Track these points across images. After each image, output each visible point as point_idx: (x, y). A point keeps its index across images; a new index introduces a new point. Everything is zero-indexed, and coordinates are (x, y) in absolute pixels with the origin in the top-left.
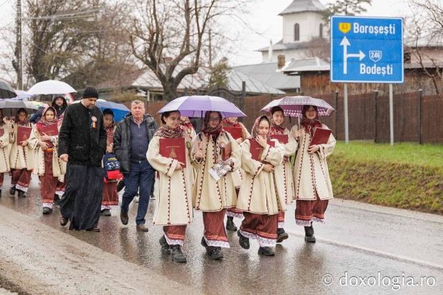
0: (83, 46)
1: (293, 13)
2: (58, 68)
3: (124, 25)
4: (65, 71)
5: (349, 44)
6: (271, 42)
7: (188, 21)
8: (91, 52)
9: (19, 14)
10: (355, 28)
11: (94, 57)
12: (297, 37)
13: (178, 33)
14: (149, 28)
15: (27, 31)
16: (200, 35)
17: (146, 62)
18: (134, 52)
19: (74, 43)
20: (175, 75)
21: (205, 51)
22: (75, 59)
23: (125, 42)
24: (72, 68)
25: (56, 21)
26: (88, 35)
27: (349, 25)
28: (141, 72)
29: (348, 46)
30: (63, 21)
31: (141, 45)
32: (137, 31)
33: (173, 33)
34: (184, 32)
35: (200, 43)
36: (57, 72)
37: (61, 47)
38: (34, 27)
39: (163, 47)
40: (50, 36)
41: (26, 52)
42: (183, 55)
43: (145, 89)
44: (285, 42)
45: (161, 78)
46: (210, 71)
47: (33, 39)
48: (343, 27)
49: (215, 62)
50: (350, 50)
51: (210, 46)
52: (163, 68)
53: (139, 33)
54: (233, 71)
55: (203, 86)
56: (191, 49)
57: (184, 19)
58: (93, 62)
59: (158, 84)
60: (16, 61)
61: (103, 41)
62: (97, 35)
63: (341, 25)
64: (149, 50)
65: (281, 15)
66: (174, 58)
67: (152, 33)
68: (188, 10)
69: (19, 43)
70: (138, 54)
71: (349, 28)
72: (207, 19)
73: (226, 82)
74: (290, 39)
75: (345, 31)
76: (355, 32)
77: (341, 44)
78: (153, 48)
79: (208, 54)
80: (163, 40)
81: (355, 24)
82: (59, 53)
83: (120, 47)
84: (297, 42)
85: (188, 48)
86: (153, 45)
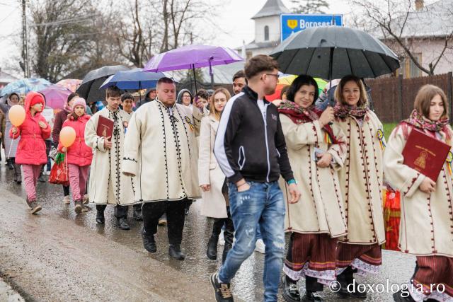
1: (263, 17)
2: (60, 68)
4: (66, 70)
6: (244, 43)
9: (24, 22)
10: (301, 24)
11: (93, 58)
12: (267, 36)
15: (33, 36)
16: (176, 35)
17: (131, 60)
18: (121, 52)
22: (74, 59)
24: (71, 67)
27: (296, 22)
30: (63, 27)
32: (123, 34)
35: (176, 43)
36: (59, 72)
37: (62, 49)
38: (39, 32)
40: (53, 40)
41: (33, 54)
44: (257, 42)
47: (38, 42)
48: (291, 24)
53: (125, 36)
55: (182, 79)
56: (169, 47)
57: (163, 23)
58: (90, 62)
60: (23, 62)
61: (100, 44)
62: (94, 38)
63: (289, 21)
64: (134, 49)
65: (253, 19)
67: (136, 34)
68: (166, 14)
69: (25, 46)
70: (124, 53)
71: (296, 25)
72: (181, 21)
74: (261, 39)
75: (293, 27)
76: (301, 27)
78: (136, 48)
81: (301, 20)
82: (60, 55)
84: (267, 41)
85: (167, 46)
86: (137, 45)
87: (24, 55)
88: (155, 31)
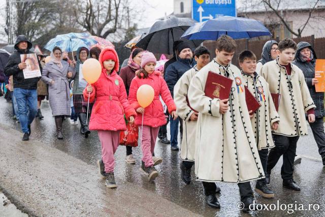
2: (34, 33)
4: (38, 34)
5: (203, 11)
6: (166, 14)
8: (54, 22)
10: (206, 1)
11: (57, 25)
12: (182, 10)
15: (14, 10)
16: (117, 9)
17: (85, 27)
18: (77, 21)
19: (42, 17)
20: (102, 34)
22: (44, 26)
24: (42, 32)
29: (202, 12)
31: (82, 18)
32: (79, 8)
36: (33, 35)
37: (35, 19)
38: (18, 6)
39: (94, 16)
40: (28, 14)
41: (14, 23)
42: (107, 22)
44: (175, 13)
46: (125, 31)
47: (18, 14)
48: (199, 1)
50: (204, 14)
54: (139, 31)
55: (121, 40)
56: (112, 18)
58: (55, 28)
60: (7, 28)
64: (86, 19)
66: (102, 23)
67: (88, 9)
69: (8, 17)
70: (80, 22)
71: (203, 1)
74: (178, 12)
75: (200, 3)
76: (207, 3)
77: (198, 11)
78: (88, 18)
82: (34, 23)
84: (182, 13)
85: (110, 17)
86: (89, 16)
87: (8, 24)
88: (101, 6)
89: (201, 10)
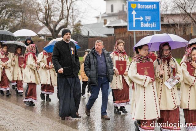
0: (15, 16)
2: (4, 27)
3: (34, 6)
5: (136, 14)
6: (101, 13)
7: (63, 4)
8: (19, 19)
10: (138, 6)
11: (20, 21)
12: (112, 10)
13: (58, 10)
14: (45, 7)
16: (68, 10)
17: (44, 23)
18: (38, 19)
19: (11, 15)
20: (57, 29)
21: (70, 17)
22: (12, 22)
23: (34, 14)
24: (10, 27)
25: (3, 5)
26: (18, 11)
27: (136, 5)
28: (41, 28)
30: (6, 5)
31: (41, 15)
32: (39, 9)
33: (56, 9)
34: (61, 9)
35: (68, 14)
37: (5, 17)
39: (51, 16)
42: (60, 20)
43: (44, 36)
44: (107, 13)
45: (51, 30)
46: (73, 27)
48: (133, 6)
49: (75, 23)
50: (136, 16)
51: (73, 15)
52: (52, 26)
53: (40, 10)
54: (83, 26)
56: (64, 17)
57: (61, 3)
58: (20, 23)
59: (49, 33)
61: (24, 14)
62: (21, 11)
63: (132, 5)
64: (45, 18)
65: (105, 1)
66: (56, 21)
67: (46, 10)
70: (40, 19)
71: (136, 6)
72: (71, 3)
73: (81, 31)
74: (109, 12)
75: (134, 8)
76: (138, 8)
77: (132, 13)
78: (47, 17)
79: (72, 19)
80: (51, 13)
81: (138, 4)
82: (4, 20)
83: (32, 17)
84: (112, 13)
85: (63, 16)
86: (47, 15)
89: (134, 13)
